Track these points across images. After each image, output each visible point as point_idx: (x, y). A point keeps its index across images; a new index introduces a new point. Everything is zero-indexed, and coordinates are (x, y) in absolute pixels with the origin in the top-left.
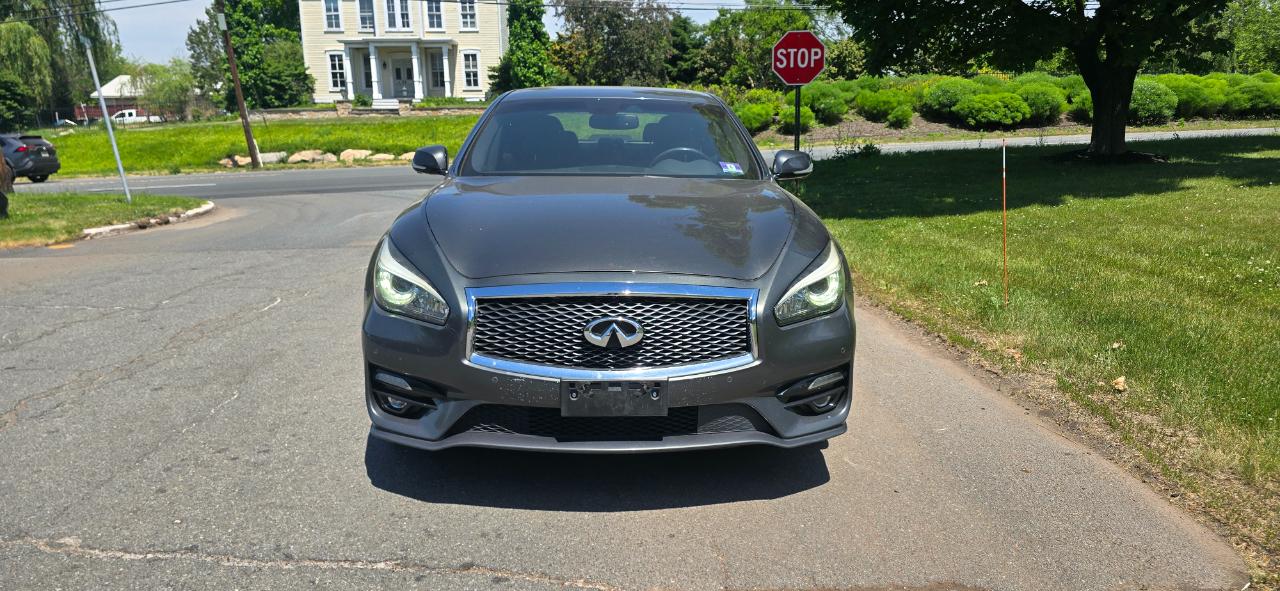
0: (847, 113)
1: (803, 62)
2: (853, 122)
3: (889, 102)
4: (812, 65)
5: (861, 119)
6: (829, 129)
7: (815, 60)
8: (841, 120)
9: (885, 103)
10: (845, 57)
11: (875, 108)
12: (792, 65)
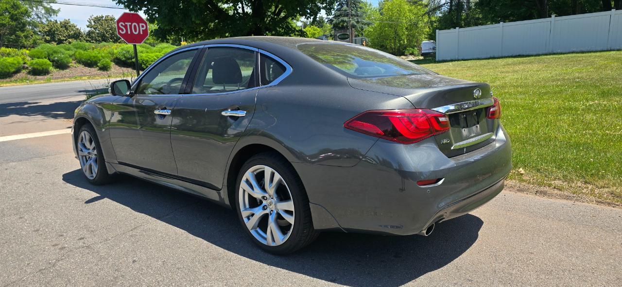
0: (72, 62)
1: (136, 31)
3: (97, 57)
4: (141, 33)
5: (81, 67)
6: (62, 72)
7: (143, 30)
8: (69, 67)
9: (94, 57)
10: (54, 31)
11: (89, 60)
12: (129, 33)
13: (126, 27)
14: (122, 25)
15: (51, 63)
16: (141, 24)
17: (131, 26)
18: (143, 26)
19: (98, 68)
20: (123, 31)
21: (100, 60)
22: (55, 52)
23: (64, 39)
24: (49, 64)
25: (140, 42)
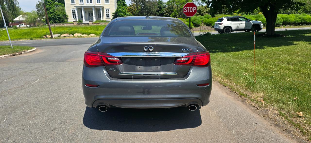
0: (201, 24)
1: (191, 11)
2: (203, 26)
3: (212, 21)
4: (194, 11)
5: (205, 25)
6: (197, 28)
8: (200, 26)
9: (211, 21)
10: (201, 10)
11: (208, 23)
13: (187, 9)
14: (186, 8)
15: (193, 24)
16: (194, 8)
17: (189, 9)
18: (195, 8)
19: (211, 27)
20: (185, 11)
21: (213, 23)
22: (196, 20)
23: (204, 13)
24: (192, 25)
25: (192, 16)
